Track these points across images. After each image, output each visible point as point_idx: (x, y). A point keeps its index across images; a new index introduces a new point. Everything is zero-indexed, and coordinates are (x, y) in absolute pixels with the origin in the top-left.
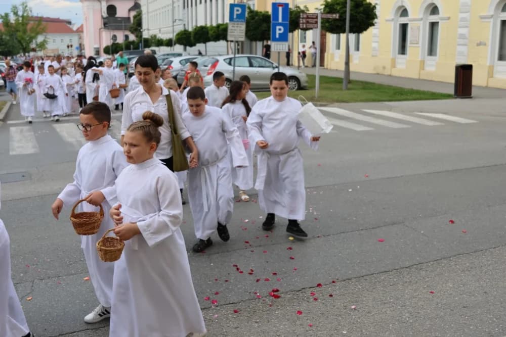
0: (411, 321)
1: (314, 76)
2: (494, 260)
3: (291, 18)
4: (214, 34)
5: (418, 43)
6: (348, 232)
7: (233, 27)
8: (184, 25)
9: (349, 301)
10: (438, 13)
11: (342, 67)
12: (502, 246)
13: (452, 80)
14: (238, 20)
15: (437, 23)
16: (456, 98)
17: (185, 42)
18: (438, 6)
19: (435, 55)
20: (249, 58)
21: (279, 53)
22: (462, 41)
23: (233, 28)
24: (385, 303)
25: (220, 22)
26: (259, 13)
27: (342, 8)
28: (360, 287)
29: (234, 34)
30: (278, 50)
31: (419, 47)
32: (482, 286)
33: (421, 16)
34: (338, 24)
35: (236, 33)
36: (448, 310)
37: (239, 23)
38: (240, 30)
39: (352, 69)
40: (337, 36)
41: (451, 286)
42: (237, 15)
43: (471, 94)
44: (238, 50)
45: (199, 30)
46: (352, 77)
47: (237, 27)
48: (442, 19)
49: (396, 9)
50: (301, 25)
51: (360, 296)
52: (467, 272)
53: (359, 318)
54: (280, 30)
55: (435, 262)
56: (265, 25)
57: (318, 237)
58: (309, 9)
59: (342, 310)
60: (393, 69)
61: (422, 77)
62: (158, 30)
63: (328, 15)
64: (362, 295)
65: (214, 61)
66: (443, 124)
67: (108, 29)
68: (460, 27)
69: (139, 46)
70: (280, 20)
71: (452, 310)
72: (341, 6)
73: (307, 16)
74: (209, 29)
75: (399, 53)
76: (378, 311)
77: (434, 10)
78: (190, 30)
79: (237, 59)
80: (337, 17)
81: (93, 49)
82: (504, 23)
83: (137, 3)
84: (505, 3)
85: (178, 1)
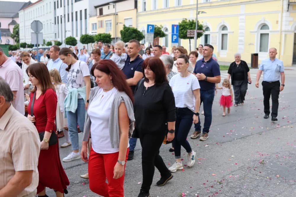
7: (148, 35)
10: (227, 30)
14: (150, 32)
16: (252, 68)
22: (241, 43)
27: (189, 27)
33: (217, 31)
35: (149, 39)
37: (151, 34)
38: (151, 37)
42: (150, 30)
43: (257, 67)
48: (229, 32)
50: (188, 35)
54: (175, 37)
63: (199, 31)
68: (240, 36)
70: (175, 33)
72: (189, 26)
73: (190, 31)
77: (224, 28)
82: (262, 35)
83: (14, 20)
84: (262, 25)
85: (51, 20)
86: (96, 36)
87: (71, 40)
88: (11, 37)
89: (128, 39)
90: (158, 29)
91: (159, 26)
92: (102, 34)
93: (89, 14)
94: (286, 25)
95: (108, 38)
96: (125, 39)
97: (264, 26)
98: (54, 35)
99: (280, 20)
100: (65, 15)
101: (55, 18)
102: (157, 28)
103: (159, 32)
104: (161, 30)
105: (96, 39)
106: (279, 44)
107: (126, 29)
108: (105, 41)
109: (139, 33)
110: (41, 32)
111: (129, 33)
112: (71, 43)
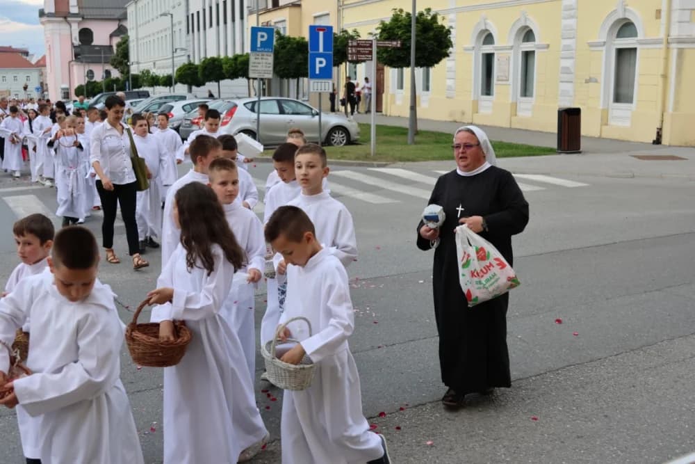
0: (508, 459)
1: (369, 126)
2: (616, 371)
3: (335, 46)
4: (230, 68)
5: (508, 80)
6: (419, 339)
7: (256, 59)
8: (189, 56)
9: (424, 435)
10: (534, 40)
11: (407, 113)
12: (626, 352)
13: (555, 129)
14: (262, 49)
15: (533, 52)
16: (560, 153)
17: (189, 81)
18: (533, 30)
19: (531, 96)
20: (279, 102)
21: (320, 94)
22: (566, 77)
23: (257, 61)
24: (471, 436)
25: (238, 52)
26: (292, 40)
28: (438, 415)
29: (258, 69)
30: (319, 91)
31: (509, 85)
32: (601, 408)
33: (511, 44)
34: (401, 54)
35: (260, 68)
36: (557, 442)
37: (265, 54)
38: (266, 63)
39: (420, 114)
40: (398, 71)
41: (560, 409)
42: (261, 42)
43: (579, 149)
44: (264, 90)
45: (209, 64)
46: (420, 127)
47: (262, 59)
48: (539, 47)
49: (476, 34)
50: (350, 56)
51: (439, 427)
52: (581, 390)
53: (437, 457)
54: (321, 62)
55: (538, 377)
56: (300, 56)
57: (379, 347)
58: (361, 35)
59: (414, 448)
60: (475, 115)
61: (513, 126)
62: (152, 63)
63: (387, 42)
64: (440, 426)
65: (230, 106)
66: (544, 189)
67: (82, 62)
68: (562, 58)
69: (125, 85)
70: (321, 50)
71: (563, 442)
72: (403, 31)
73: (358, 44)
74: (223, 61)
75: (482, 94)
76: (463, 447)
77: (528, 35)
78: (197, 62)
79: (261, 103)
80: (399, 45)
81: (60, 90)
82: (620, 52)
83: (122, 25)
84: (620, 25)
85: (180, 23)
93: (248, 7)
94: (680, 22)
97: (626, 27)
99: (664, 8)
100: (204, 10)
101: (188, 17)
105: (226, 70)
106: (660, 80)
111: (288, 51)
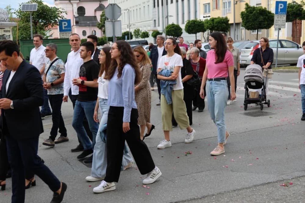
7: (278, 18)
14: (281, 13)
35: (279, 23)
37: (282, 15)
38: (282, 20)
42: (281, 9)
47: (281, 18)
83: (101, 4)
86: (207, 21)
87: (173, 29)
88: (98, 27)
89: (252, 25)
90: (297, 8)
91: (299, 3)
92: (216, 18)
95: (224, 24)
96: (247, 25)
98: (152, 22)
102: (295, 6)
103: (298, 12)
104: (303, 9)
105: (206, 27)
107: (249, 9)
108: (220, 28)
109: (269, 15)
110: (119, 19)
111: (254, 15)
112: (173, 34)
